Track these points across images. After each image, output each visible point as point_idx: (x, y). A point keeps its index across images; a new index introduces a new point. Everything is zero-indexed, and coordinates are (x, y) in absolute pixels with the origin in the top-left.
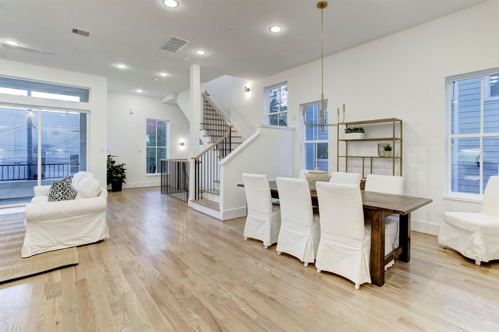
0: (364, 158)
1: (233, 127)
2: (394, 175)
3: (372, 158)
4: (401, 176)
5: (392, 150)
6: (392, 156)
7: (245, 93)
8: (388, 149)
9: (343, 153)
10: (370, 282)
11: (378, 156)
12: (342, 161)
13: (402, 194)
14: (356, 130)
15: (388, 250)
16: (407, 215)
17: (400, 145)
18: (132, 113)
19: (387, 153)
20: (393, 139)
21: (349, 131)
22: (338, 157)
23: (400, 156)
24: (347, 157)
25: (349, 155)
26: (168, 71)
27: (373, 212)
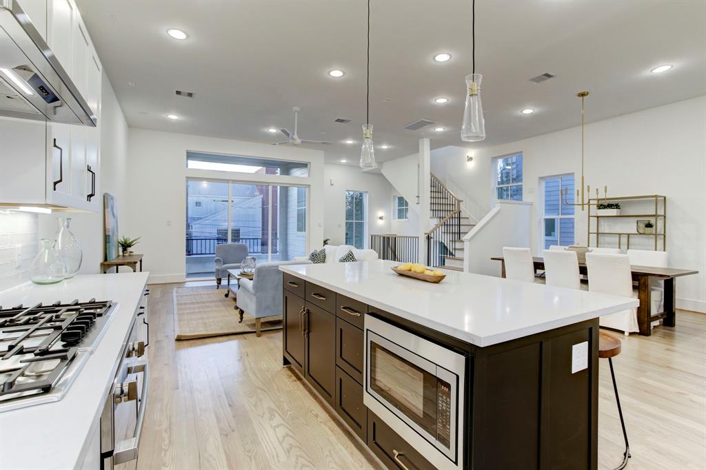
0: (620, 234)
1: (462, 201)
2: (656, 250)
3: (629, 235)
4: (664, 250)
5: (654, 227)
6: (654, 232)
7: (468, 163)
8: (649, 225)
9: (593, 229)
10: (638, 331)
11: (637, 233)
12: (593, 237)
13: (666, 267)
14: (610, 206)
15: (654, 312)
16: (672, 279)
17: (663, 221)
18: (332, 185)
19: (649, 230)
20: (656, 216)
21: (601, 207)
22: (589, 233)
23: (663, 233)
24: (598, 234)
25: (600, 232)
26: (389, 144)
27: (640, 277)
